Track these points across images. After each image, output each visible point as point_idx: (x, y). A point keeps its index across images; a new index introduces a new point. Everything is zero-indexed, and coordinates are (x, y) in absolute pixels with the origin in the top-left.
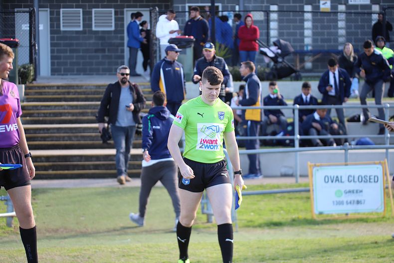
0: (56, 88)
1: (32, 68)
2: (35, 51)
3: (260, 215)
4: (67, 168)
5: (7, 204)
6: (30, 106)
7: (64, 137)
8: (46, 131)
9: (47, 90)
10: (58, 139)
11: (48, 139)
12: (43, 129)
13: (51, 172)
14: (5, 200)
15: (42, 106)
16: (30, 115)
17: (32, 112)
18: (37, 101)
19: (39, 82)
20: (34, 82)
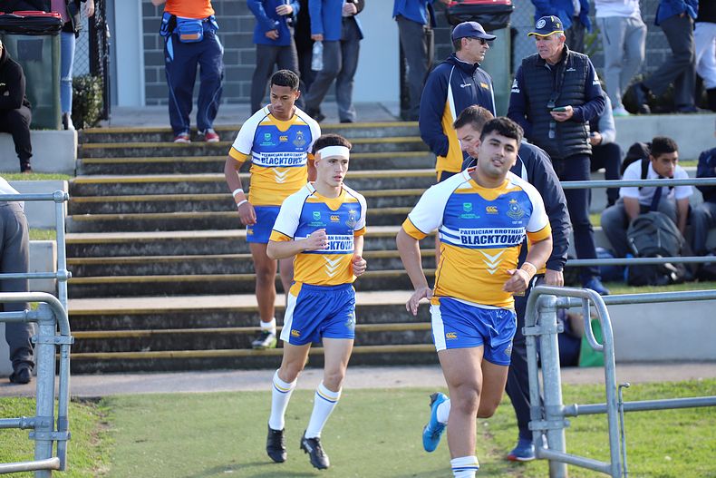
0: (158, 137)
1: (96, 87)
2: (104, 42)
3: (688, 461)
4: (189, 342)
5: (33, 437)
6: (93, 185)
7: (180, 263)
8: (134, 249)
9: (136, 144)
10: (166, 268)
11: (140, 270)
12: (128, 243)
13: (146, 353)
14: (30, 427)
15: (124, 184)
16: (94, 208)
17: (97, 199)
18: (111, 173)
19: (116, 123)
20: (102, 123)
